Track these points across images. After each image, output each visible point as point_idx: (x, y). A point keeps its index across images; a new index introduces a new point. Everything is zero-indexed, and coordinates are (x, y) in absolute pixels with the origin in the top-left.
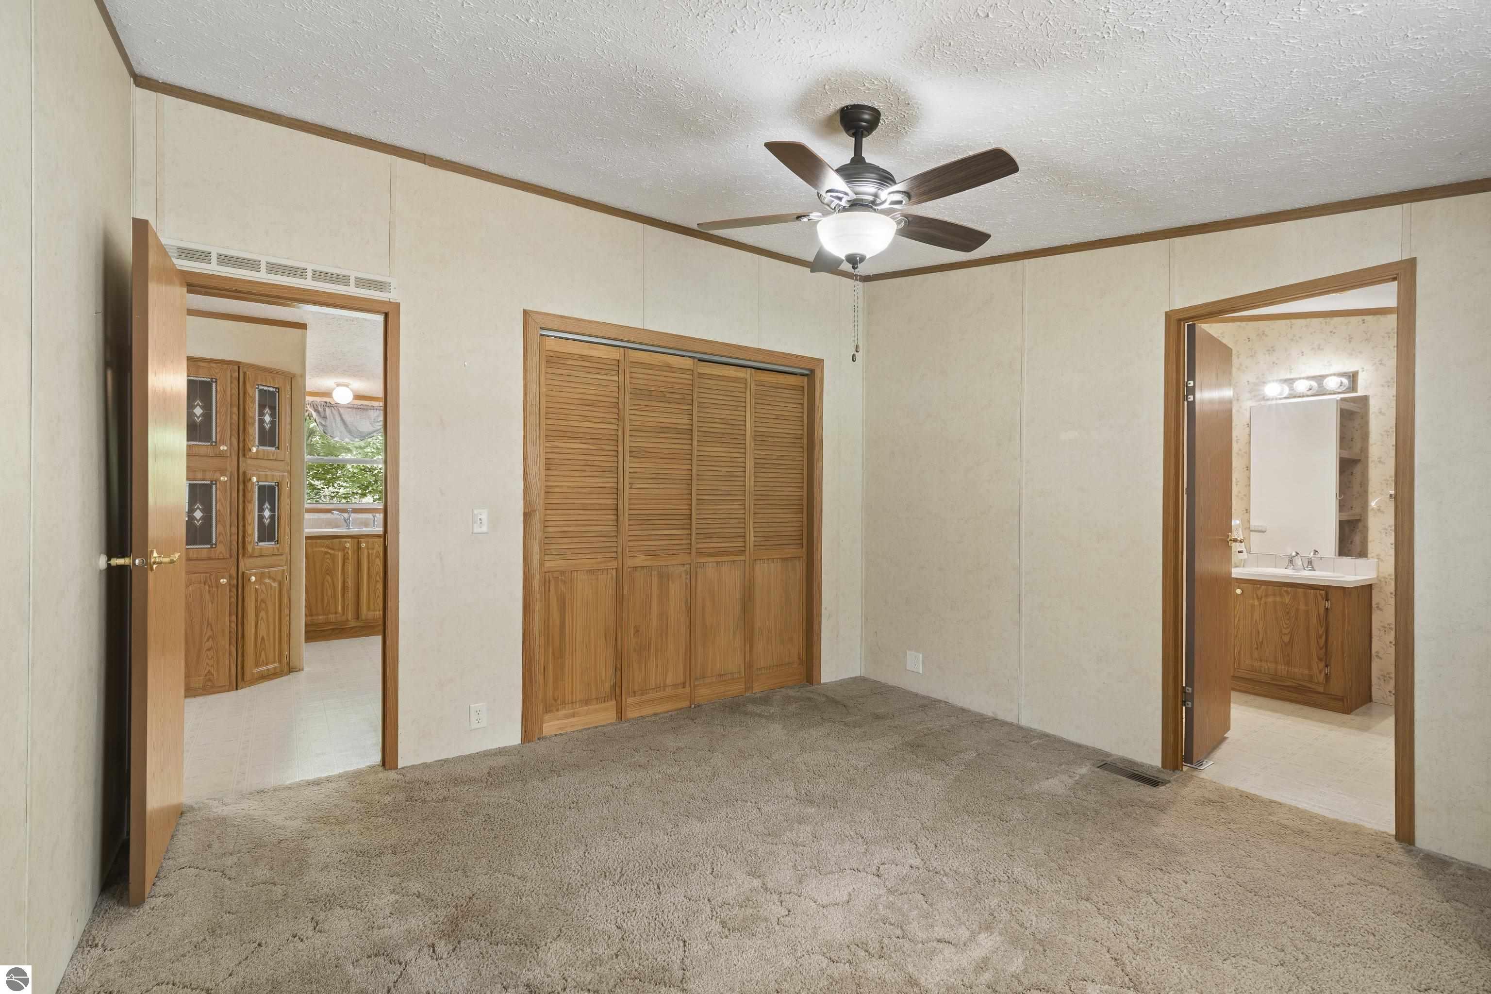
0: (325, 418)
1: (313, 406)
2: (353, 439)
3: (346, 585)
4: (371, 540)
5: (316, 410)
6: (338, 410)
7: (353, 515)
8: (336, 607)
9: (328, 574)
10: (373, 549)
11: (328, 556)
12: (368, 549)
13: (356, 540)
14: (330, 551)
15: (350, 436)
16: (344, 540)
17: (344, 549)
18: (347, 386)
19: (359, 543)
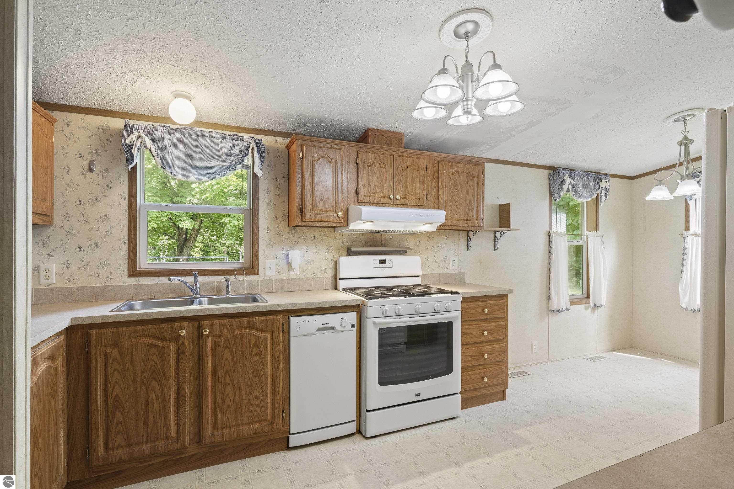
0: (163, 148)
1: (148, 131)
2: (200, 177)
3: (181, 394)
4: (216, 321)
5: (153, 139)
6: (181, 137)
7: (201, 279)
8: (167, 431)
9: (154, 378)
10: (220, 335)
11: (154, 350)
12: (213, 336)
13: (196, 323)
14: (158, 343)
15: (197, 174)
16: (177, 324)
17: (178, 338)
18: (188, 98)
19: (200, 328)
